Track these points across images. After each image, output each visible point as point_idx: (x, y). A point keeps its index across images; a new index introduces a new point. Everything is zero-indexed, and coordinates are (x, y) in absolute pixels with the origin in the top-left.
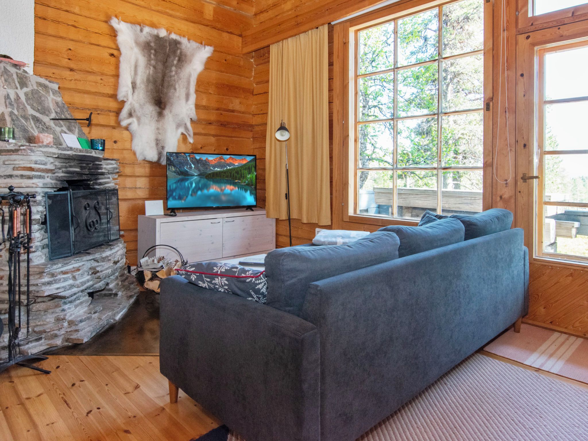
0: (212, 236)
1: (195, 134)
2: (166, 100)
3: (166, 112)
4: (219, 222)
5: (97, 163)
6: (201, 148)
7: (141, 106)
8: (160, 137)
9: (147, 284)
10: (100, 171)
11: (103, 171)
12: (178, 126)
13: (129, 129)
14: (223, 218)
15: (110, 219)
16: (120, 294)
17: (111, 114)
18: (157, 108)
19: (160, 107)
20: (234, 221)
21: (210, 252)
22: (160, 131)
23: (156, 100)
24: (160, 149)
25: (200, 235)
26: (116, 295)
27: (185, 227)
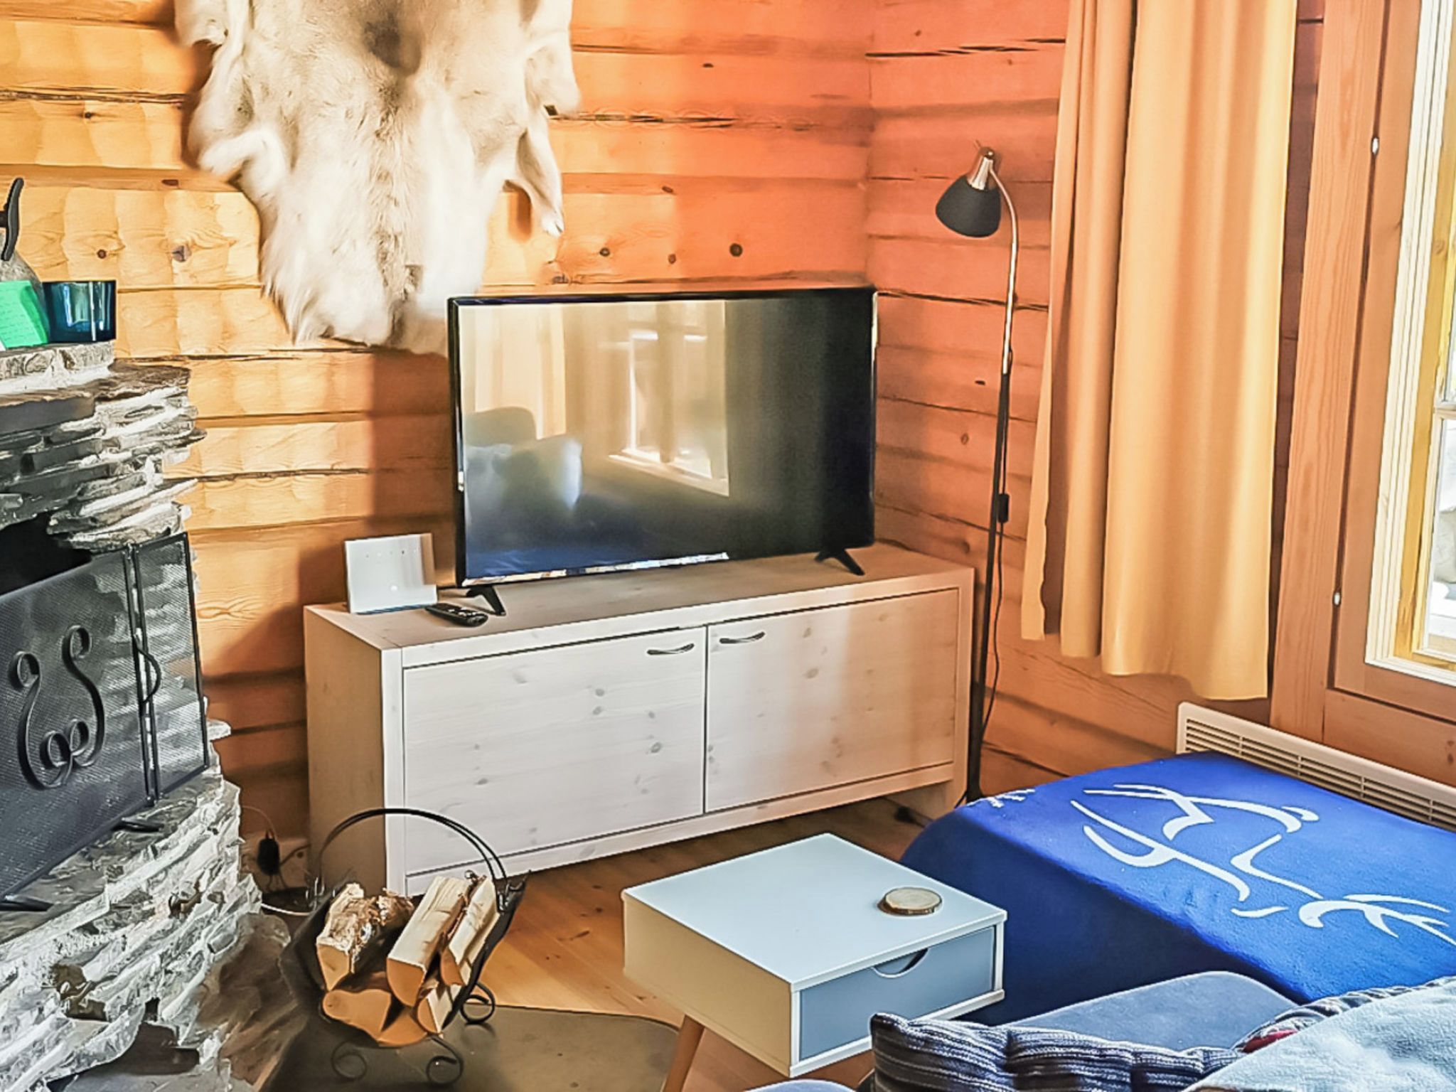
0: (651, 715)
1: (571, 183)
2: (422, 17)
3: (424, 82)
4: (690, 647)
5: (69, 426)
6: (604, 252)
7: (302, 63)
8: (396, 220)
9: (336, 1003)
10: (86, 462)
11: (108, 457)
12: (486, 152)
13: (244, 182)
14: (706, 626)
15: (151, 694)
16: (210, 1048)
17: (150, 109)
18: (381, 69)
19: (392, 62)
20: (761, 635)
21: (644, 791)
22: (399, 190)
23: (369, 27)
24: (401, 278)
25: (597, 711)
26: (191, 1056)
27: (521, 680)
